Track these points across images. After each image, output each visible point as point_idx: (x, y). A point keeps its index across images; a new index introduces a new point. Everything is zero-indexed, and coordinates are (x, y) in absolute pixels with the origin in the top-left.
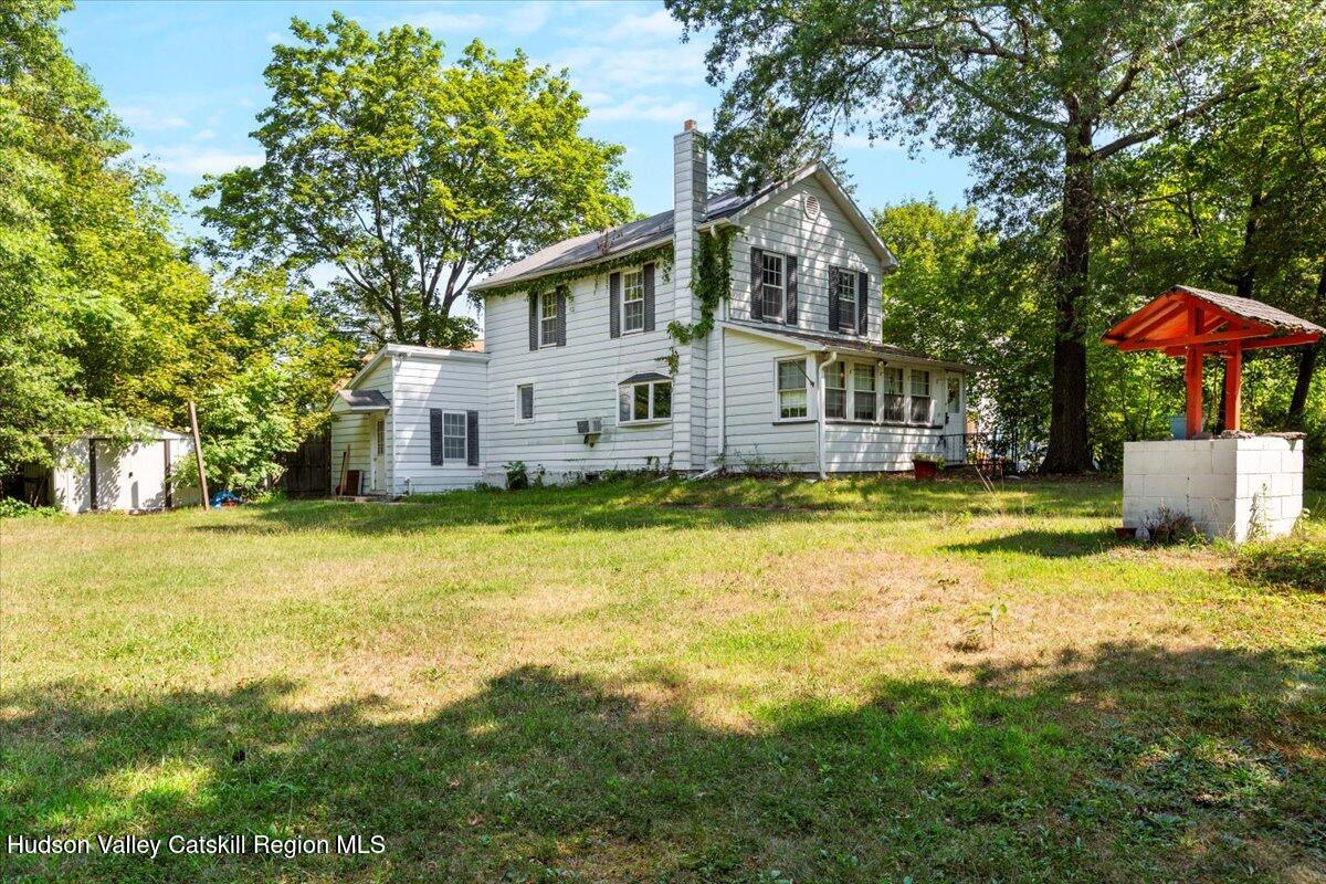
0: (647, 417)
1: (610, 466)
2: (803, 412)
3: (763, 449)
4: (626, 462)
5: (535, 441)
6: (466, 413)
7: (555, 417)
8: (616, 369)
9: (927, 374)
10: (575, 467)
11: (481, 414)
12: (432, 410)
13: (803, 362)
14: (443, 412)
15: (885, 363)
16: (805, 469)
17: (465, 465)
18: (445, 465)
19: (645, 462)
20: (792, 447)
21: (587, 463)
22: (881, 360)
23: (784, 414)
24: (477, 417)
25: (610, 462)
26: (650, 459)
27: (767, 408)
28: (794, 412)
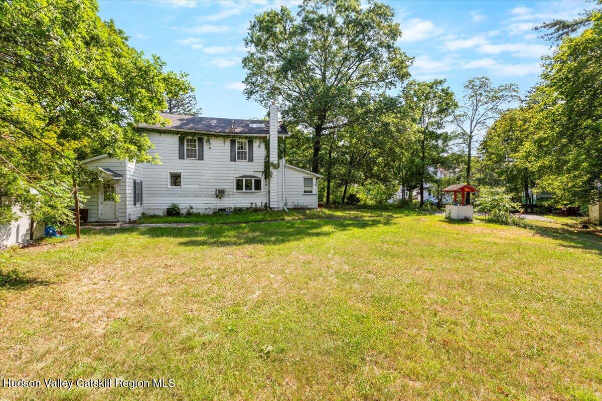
0: (252, 190)
1: (232, 206)
2: (311, 192)
3: (300, 202)
4: (240, 204)
5: (183, 195)
7: (197, 186)
8: (234, 172)
10: (212, 206)
13: (312, 179)
14: (136, 181)
17: (140, 205)
18: (137, 205)
19: (250, 204)
20: (309, 201)
21: (218, 205)
23: (305, 192)
24: (142, 183)
25: (232, 204)
26: (252, 204)
27: (300, 190)
28: (308, 192)
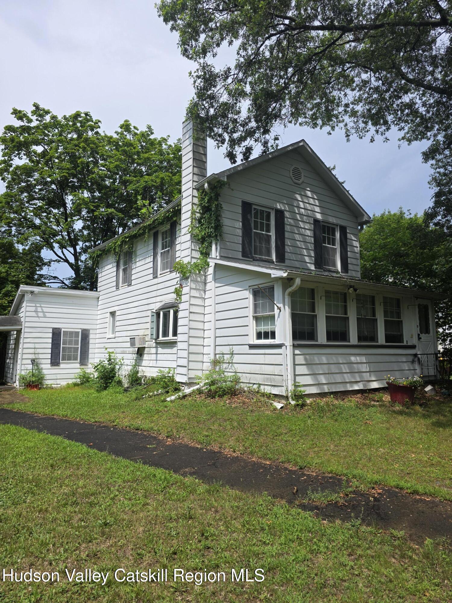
2: (273, 335)
6: (80, 331)
7: (125, 334)
8: (155, 299)
9: (398, 301)
11: (91, 332)
12: (54, 329)
13: (272, 289)
14: (63, 330)
15: (355, 290)
16: (275, 391)
17: (78, 365)
18: (62, 366)
22: (351, 287)
23: (259, 336)
24: (89, 334)
